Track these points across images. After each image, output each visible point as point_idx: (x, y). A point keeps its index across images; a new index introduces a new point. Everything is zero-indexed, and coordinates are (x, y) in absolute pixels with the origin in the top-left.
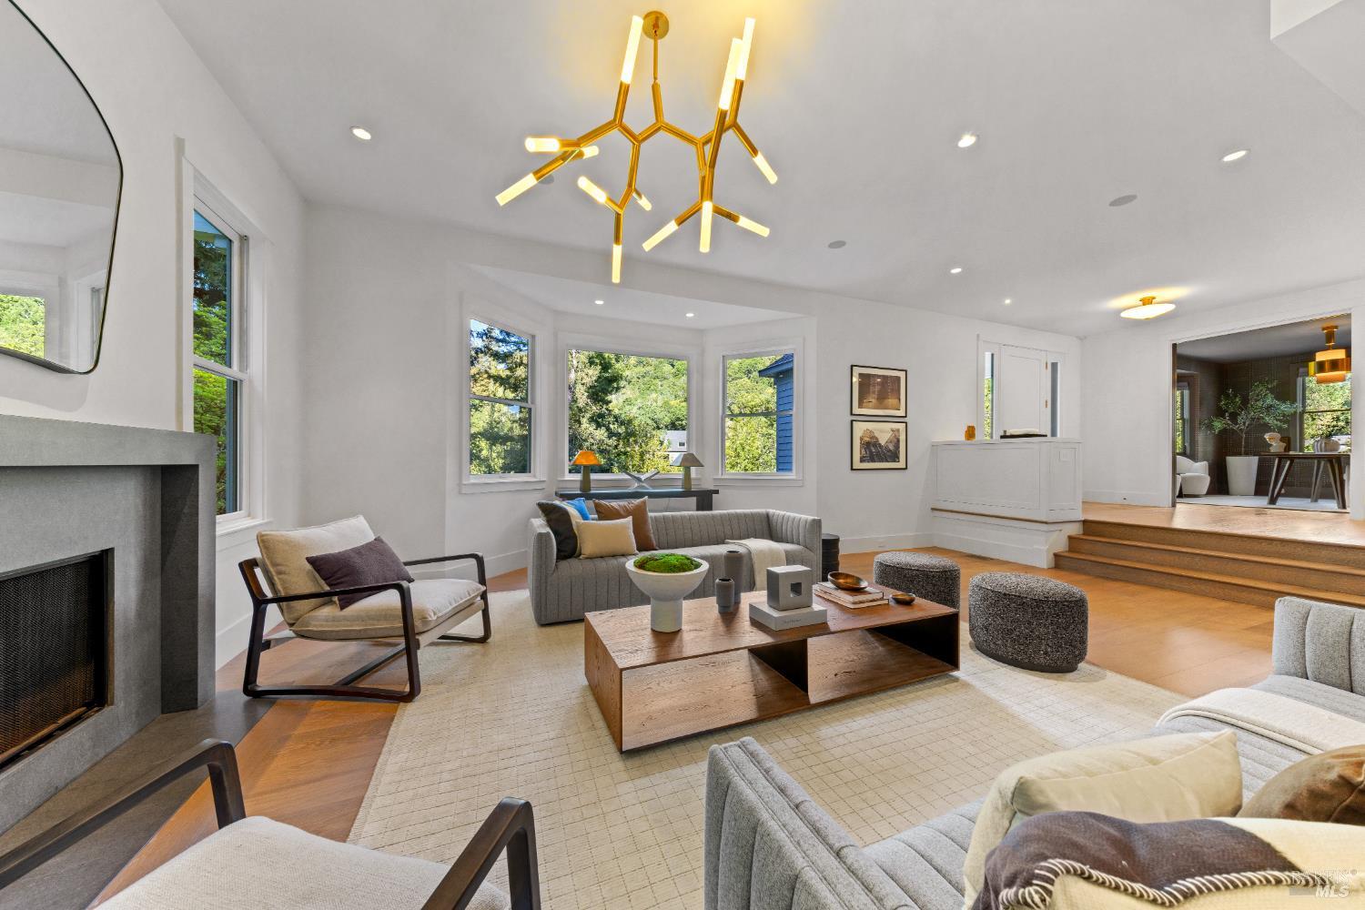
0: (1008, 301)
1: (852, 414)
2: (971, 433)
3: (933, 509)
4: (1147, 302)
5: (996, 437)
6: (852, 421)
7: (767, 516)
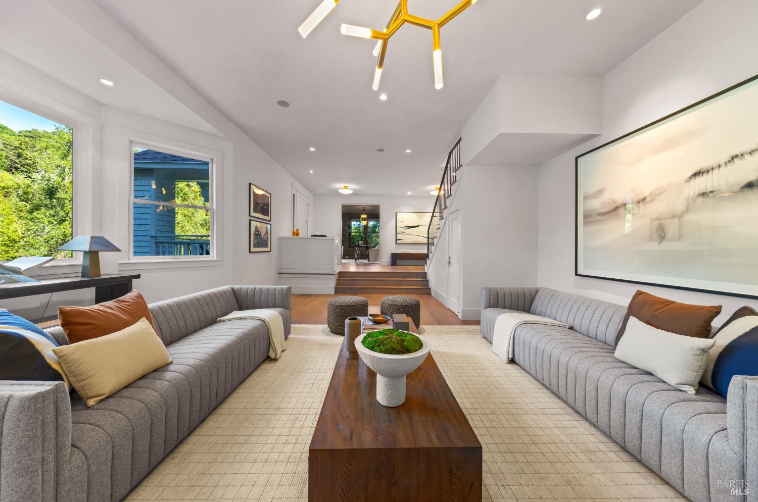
0: (311, 172)
1: (250, 215)
2: (296, 233)
3: (279, 273)
4: (346, 188)
5: (309, 236)
6: (250, 220)
7: (233, 290)
